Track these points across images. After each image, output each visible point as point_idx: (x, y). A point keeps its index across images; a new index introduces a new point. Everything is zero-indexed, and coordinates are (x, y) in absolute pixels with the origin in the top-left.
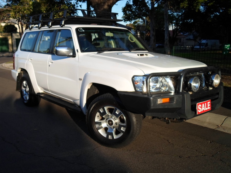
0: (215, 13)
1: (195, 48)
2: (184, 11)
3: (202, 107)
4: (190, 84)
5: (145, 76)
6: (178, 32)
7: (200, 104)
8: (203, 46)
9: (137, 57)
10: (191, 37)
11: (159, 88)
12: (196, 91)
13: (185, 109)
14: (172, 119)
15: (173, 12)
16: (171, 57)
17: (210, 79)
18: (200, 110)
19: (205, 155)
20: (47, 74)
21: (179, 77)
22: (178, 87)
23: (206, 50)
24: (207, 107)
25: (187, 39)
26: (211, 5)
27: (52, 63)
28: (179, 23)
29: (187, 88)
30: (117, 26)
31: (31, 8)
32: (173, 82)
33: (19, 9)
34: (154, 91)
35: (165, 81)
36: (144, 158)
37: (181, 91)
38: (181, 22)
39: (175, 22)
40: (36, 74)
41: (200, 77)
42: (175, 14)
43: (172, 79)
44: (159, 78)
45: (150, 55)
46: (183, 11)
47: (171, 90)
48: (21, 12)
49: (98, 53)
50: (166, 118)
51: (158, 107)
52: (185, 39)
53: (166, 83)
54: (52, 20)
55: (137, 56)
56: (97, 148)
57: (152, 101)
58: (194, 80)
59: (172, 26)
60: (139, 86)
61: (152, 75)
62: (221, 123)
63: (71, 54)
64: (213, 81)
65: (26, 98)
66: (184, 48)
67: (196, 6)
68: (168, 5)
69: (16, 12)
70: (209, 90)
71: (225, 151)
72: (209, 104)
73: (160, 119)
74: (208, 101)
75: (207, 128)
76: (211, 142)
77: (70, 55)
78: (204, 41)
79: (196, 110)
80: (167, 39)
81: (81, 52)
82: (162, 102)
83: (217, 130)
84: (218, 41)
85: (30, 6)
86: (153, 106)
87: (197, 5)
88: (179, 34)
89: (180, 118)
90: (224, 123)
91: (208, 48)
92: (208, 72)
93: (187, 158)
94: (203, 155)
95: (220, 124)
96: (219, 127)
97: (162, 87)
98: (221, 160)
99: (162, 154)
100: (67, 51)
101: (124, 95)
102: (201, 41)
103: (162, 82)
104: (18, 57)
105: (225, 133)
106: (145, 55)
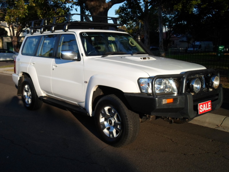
0: (208, 16)
1: (188, 50)
2: (177, 13)
3: (204, 107)
4: (193, 86)
5: (150, 78)
6: (171, 34)
7: (202, 104)
8: (196, 48)
9: (140, 61)
10: (185, 39)
11: (163, 90)
12: (197, 92)
13: (188, 109)
14: (175, 119)
15: (166, 15)
16: (164, 59)
17: (211, 81)
18: (201, 110)
19: (208, 153)
20: (51, 78)
21: (182, 79)
22: (181, 88)
23: (199, 52)
24: (208, 107)
25: (180, 41)
26: (204, 7)
27: (56, 66)
28: (172, 25)
29: (189, 89)
30: (117, 31)
31: (26, 12)
32: (175, 83)
33: (14, 13)
34: (158, 92)
35: (169, 83)
36: (151, 156)
37: (184, 92)
38: (174, 24)
39: (168, 24)
40: (39, 77)
41: (200, 79)
42: (168, 16)
43: (175, 81)
44: (163, 80)
45: (152, 59)
46: (175, 13)
47: (175, 91)
48: (16, 16)
49: (102, 57)
50: (170, 118)
51: (162, 107)
52: (178, 41)
53: (169, 84)
54: (54, 25)
55: (141, 59)
56: (105, 148)
57: (157, 102)
58: (196, 82)
59: (166, 28)
60: (145, 88)
61: (157, 77)
62: (221, 123)
63: (76, 58)
64: (213, 82)
65: (28, 101)
66: (178, 51)
67: (190, 9)
68: (162, 8)
69: (11, 16)
70: (210, 91)
71: (226, 149)
72: (210, 104)
73: (163, 119)
74: (209, 102)
75: (207, 127)
76: (212, 141)
77: (74, 59)
78: (197, 43)
79: (198, 110)
80: (162, 42)
81: (86, 56)
82: (166, 103)
83: (217, 130)
84: (211, 42)
85: (25, 10)
86: (158, 106)
87: (191, 7)
88: (172, 36)
89: (183, 118)
90: (223, 123)
91: (202, 50)
92: (208, 74)
93: (191, 156)
94: (206, 153)
95: (219, 124)
96: (219, 127)
97: (166, 88)
98: (224, 157)
99: (168, 152)
100: (72, 55)
101: (130, 96)
102: (195, 43)
103: (166, 83)
104: (19, 61)
105: (225, 132)
106: (147, 58)
